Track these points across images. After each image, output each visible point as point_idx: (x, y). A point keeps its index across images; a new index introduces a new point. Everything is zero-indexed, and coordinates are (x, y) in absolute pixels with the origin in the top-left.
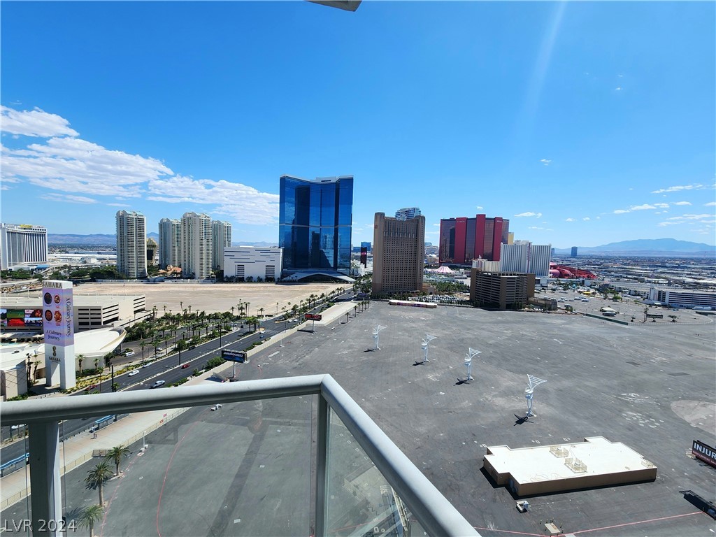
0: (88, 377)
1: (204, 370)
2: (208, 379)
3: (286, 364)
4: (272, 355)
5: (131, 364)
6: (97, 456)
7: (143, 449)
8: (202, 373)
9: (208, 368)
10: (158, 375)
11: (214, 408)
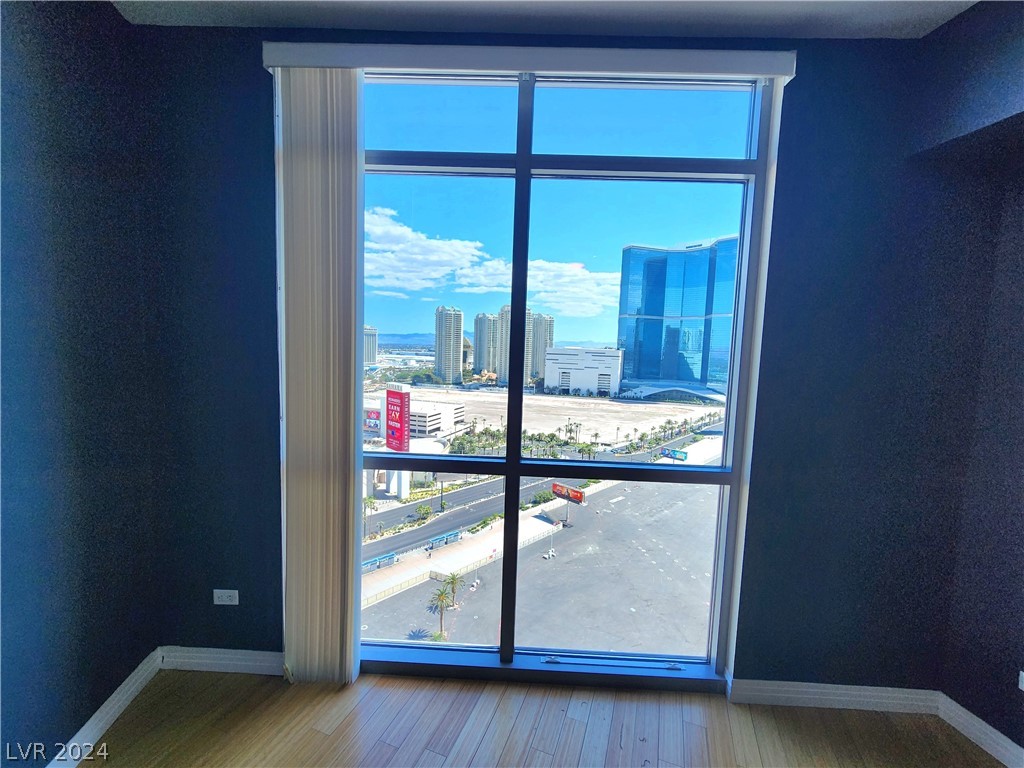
0: (419, 490)
1: (530, 505)
2: (536, 517)
3: (635, 517)
4: (615, 500)
5: (456, 483)
6: (434, 578)
7: (475, 584)
8: (528, 508)
9: (536, 503)
10: (482, 500)
11: (547, 556)
